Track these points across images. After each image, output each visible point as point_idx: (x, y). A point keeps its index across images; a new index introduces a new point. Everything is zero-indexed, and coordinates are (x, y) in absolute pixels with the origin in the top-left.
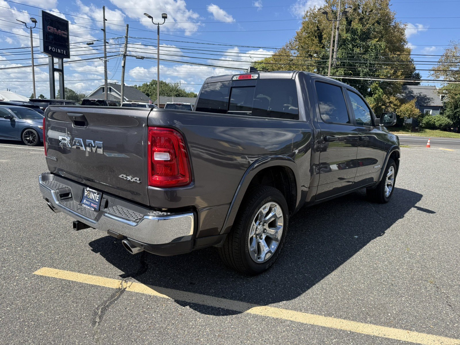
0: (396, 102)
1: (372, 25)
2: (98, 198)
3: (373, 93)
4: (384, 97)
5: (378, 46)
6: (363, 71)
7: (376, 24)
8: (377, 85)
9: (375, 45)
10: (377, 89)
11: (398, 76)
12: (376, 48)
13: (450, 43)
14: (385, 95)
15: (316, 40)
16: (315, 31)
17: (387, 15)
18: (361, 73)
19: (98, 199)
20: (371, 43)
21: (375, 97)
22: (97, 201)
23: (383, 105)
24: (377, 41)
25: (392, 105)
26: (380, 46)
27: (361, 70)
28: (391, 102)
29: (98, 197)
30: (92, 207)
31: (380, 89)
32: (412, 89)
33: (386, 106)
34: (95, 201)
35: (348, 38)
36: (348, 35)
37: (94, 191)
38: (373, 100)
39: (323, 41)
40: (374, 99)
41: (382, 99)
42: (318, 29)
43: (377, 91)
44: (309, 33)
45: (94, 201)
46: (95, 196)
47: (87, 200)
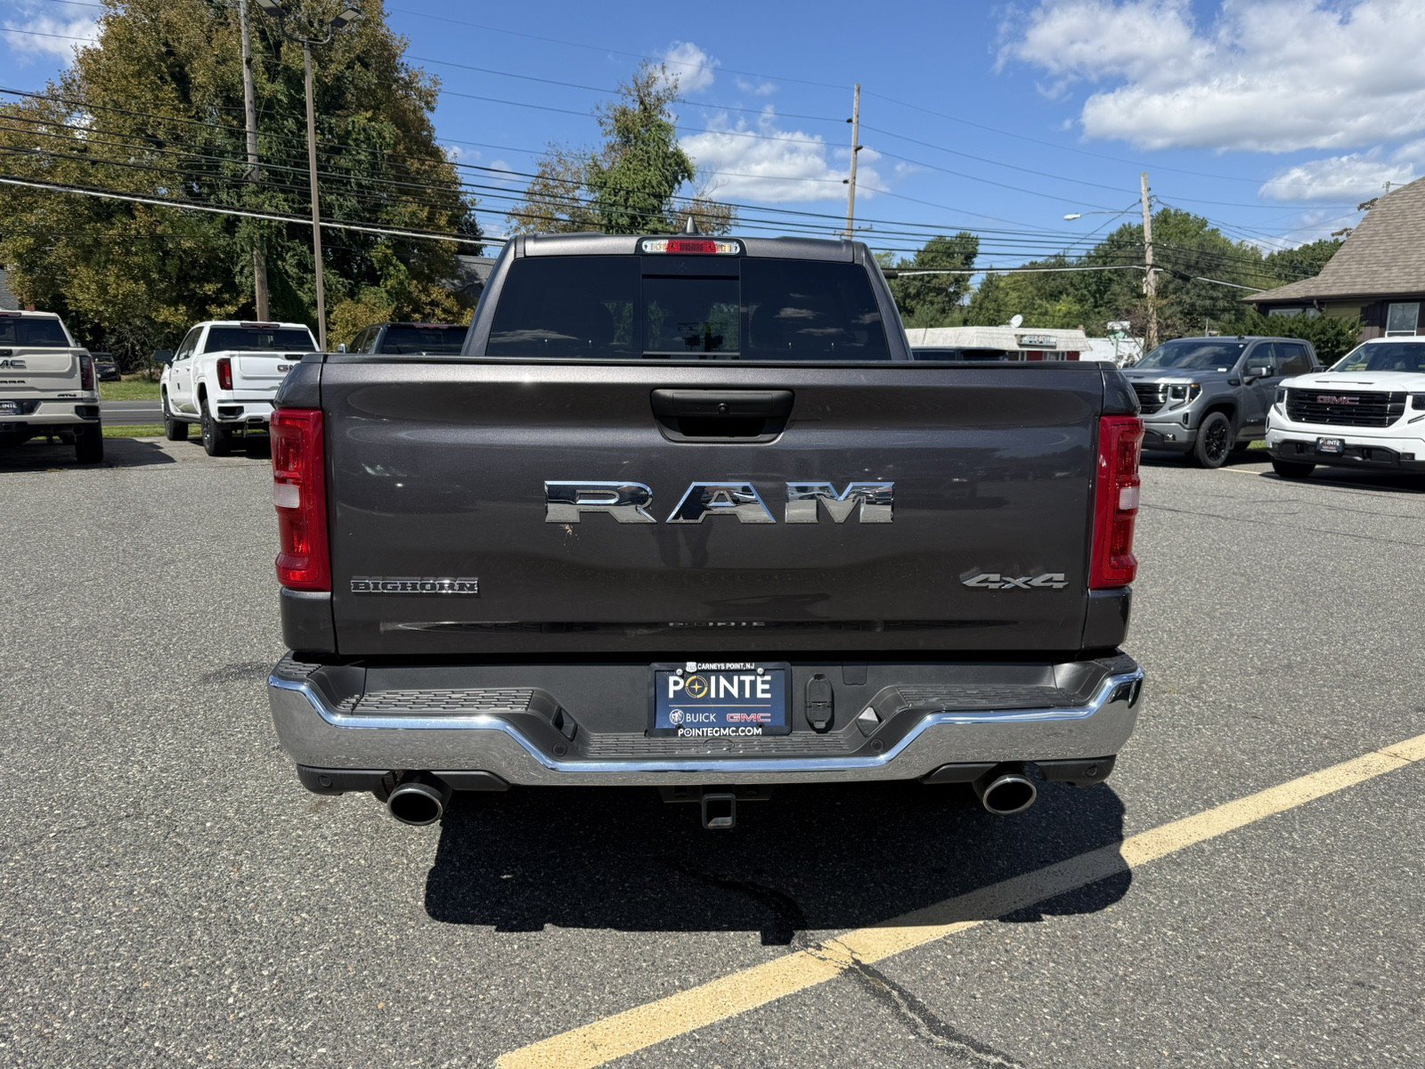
0: (448, 303)
1: (347, 68)
2: (765, 687)
3: (381, 275)
4: (413, 287)
5: (375, 134)
6: (341, 207)
7: (358, 67)
8: (389, 251)
9: (364, 130)
10: (392, 265)
11: (439, 227)
12: (369, 139)
13: (550, 149)
14: (415, 282)
15: (169, 91)
16: (161, 57)
17: (385, 45)
18: (338, 212)
19: (764, 691)
20: (353, 122)
21: (389, 287)
22: (768, 696)
23: (414, 311)
24: (370, 120)
25: (438, 311)
26: (379, 134)
27: (336, 203)
28: (434, 304)
29: (763, 682)
30: (742, 725)
31: (398, 263)
32: (475, 267)
33: (423, 314)
34: (756, 700)
35: (280, 97)
36: (278, 88)
37: (737, 666)
38: (384, 295)
39: (196, 97)
40: (387, 291)
41: (410, 293)
42: (170, 53)
43: (391, 268)
44: (139, 59)
45: (744, 700)
46: (741, 682)
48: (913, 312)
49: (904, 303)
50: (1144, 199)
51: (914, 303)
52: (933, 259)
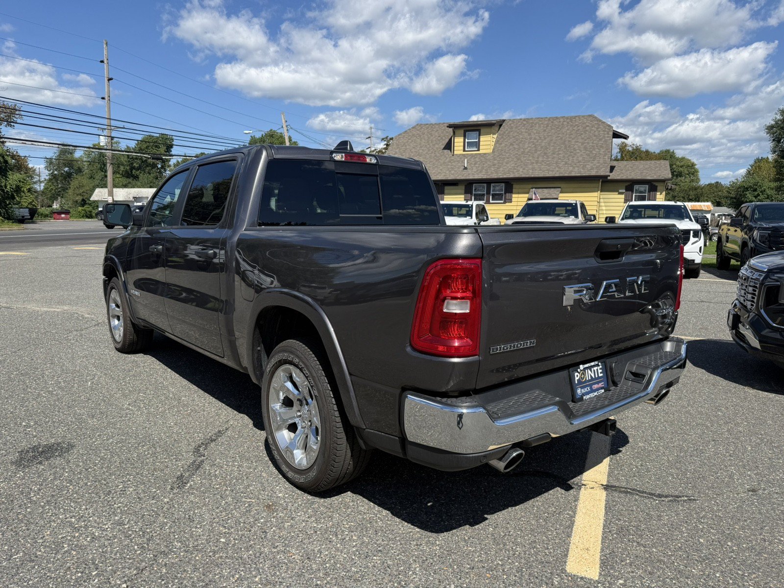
2: (601, 371)
19: (601, 373)
22: (602, 375)
29: (600, 369)
30: (598, 390)
34: (599, 377)
37: (593, 364)
45: (596, 379)
46: (594, 370)
47: (582, 388)
48: (138, 178)
49: (132, 172)
50: (284, 126)
51: (138, 172)
52: (147, 147)
